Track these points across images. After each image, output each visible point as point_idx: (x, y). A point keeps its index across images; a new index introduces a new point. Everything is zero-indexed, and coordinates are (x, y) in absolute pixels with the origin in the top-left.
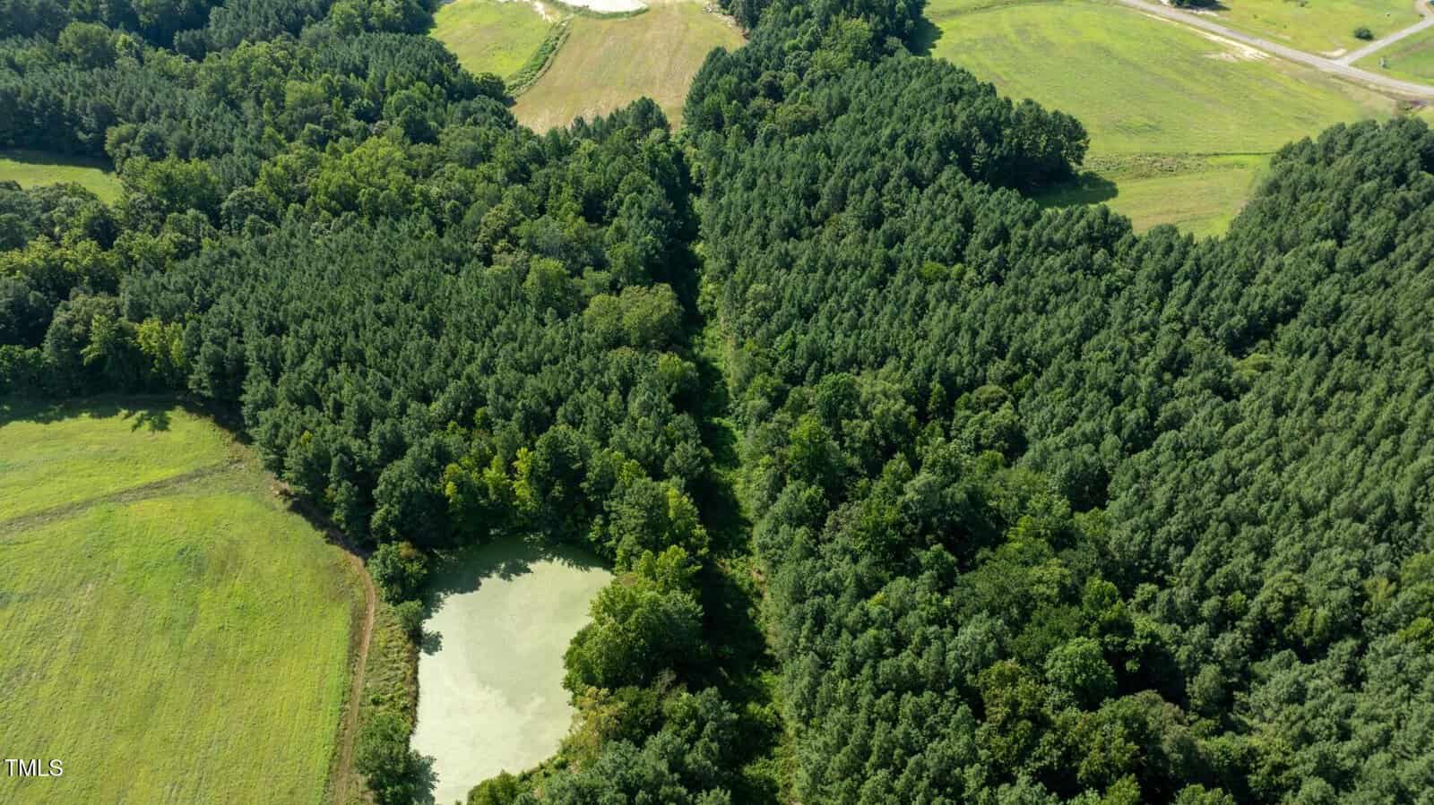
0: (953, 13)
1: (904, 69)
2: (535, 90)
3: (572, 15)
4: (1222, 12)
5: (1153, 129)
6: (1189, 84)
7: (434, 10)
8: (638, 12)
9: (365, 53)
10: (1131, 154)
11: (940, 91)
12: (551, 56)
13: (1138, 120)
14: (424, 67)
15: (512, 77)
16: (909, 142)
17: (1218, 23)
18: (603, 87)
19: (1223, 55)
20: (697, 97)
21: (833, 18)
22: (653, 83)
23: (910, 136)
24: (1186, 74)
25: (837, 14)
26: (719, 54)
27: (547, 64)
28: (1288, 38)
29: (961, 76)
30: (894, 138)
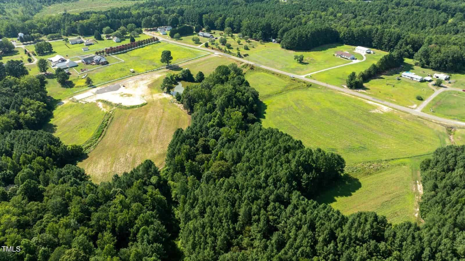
0: (269, 96)
1: (262, 135)
2: (98, 148)
3: (114, 108)
4: (367, 90)
5: (363, 149)
6: (370, 125)
7: (54, 109)
8: (142, 105)
9: (12, 142)
10: (359, 163)
11: (280, 147)
12: (105, 129)
13: (357, 145)
14: (41, 148)
15: (87, 142)
16: (274, 180)
17: (368, 95)
18: (128, 145)
19: (377, 110)
20: (172, 155)
21: (226, 110)
22: (151, 141)
23: (274, 176)
24: (367, 121)
25: (227, 108)
26: (180, 132)
27: (103, 134)
28: (394, 100)
29: (287, 137)
30: (267, 177)
